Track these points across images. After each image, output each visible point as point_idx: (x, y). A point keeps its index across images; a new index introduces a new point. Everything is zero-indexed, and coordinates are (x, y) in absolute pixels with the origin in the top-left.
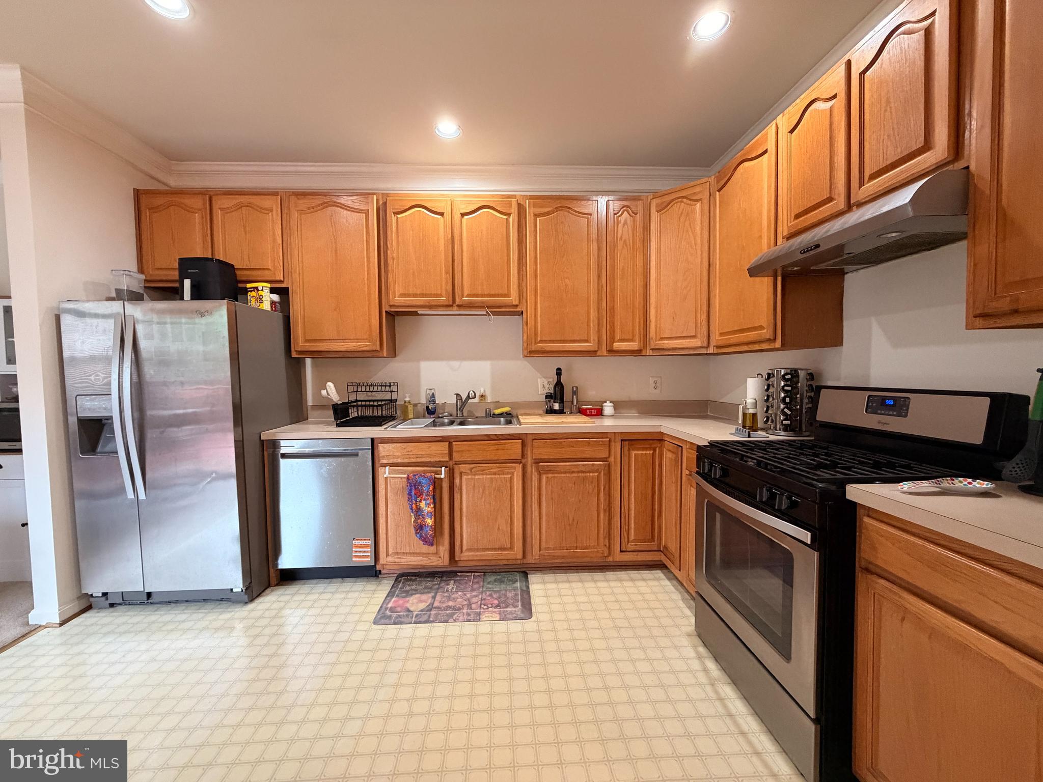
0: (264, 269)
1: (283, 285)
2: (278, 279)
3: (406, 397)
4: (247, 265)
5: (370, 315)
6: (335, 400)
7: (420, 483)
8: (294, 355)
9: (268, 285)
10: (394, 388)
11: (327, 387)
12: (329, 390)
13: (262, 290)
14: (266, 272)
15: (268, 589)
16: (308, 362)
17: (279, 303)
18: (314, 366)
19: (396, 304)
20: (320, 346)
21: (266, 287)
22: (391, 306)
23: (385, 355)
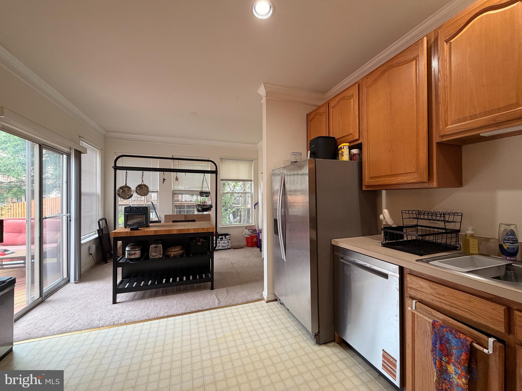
0: (349, 135)
1: (359, 142)
2: (355, 138)
3: (468, 230)
4: (342, 135)
5: (417, 150)
6: (389, 224)
7: (448, 341)
8: (364, 189)
9: (348, 144)
10: (458, 218)
11: (384, 213)
12: (385, 215)
13: (343, 148)
14: (351, 136)
15: (333, 343)
16: (384, 192)
17: (357, 154)
18: (387, 195)
19: (448, 133)
20: (379, 181)
21: (346, 146)
22: (442, 136)
23: (435, 186)
